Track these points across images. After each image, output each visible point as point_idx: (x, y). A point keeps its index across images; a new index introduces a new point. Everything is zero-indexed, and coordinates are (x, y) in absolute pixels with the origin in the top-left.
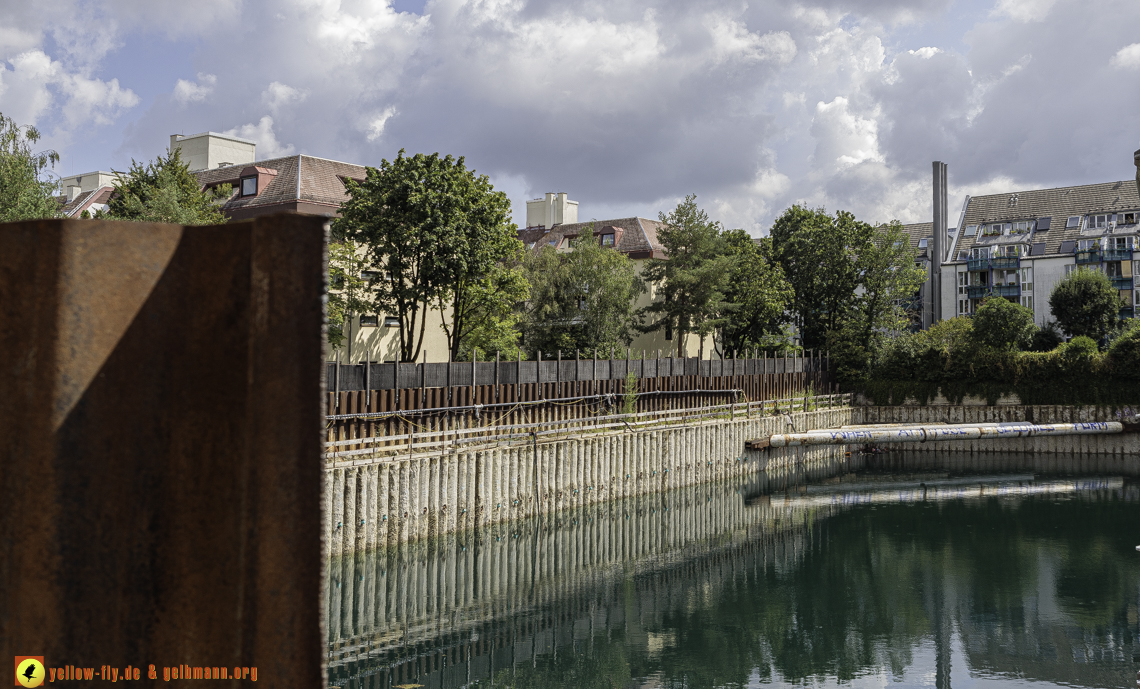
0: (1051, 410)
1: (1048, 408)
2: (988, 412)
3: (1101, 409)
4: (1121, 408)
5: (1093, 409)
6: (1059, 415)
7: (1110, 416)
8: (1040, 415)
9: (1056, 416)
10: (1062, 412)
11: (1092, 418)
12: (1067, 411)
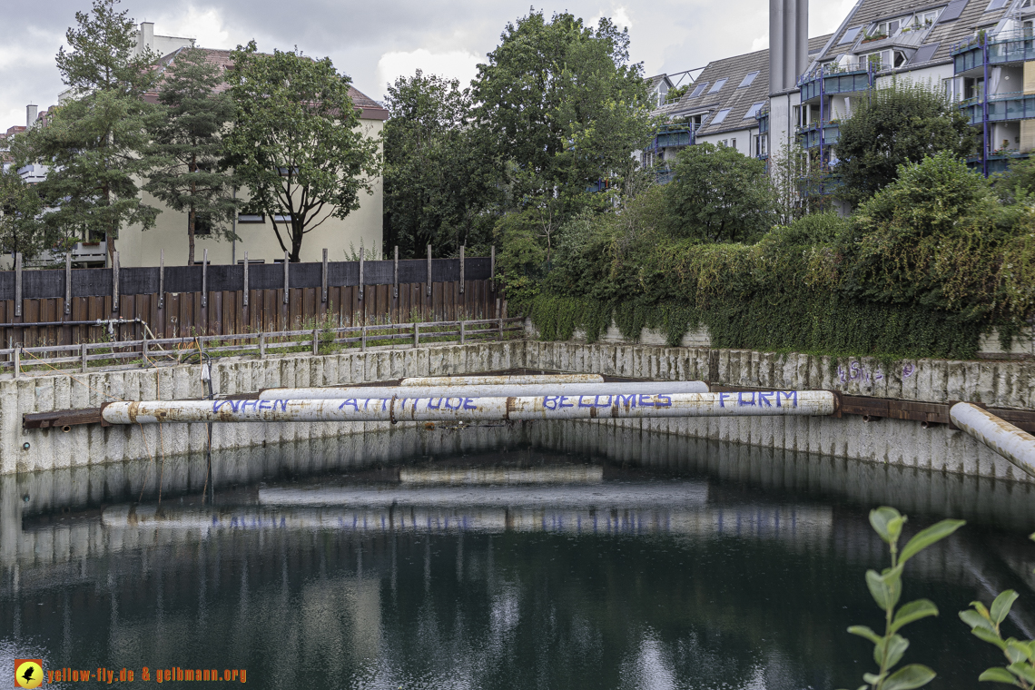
0: (743, 359)
1: (738, 355)
2: (661, 359)
3: (815, 362)
4: (846, 361)
5: (802, 361)
6: (753, 370)
7: (827, 377)
8: (728, 367)
9: (749, 373)
10: (758, 364)
11: (801, 379)
12: (765, 362)
